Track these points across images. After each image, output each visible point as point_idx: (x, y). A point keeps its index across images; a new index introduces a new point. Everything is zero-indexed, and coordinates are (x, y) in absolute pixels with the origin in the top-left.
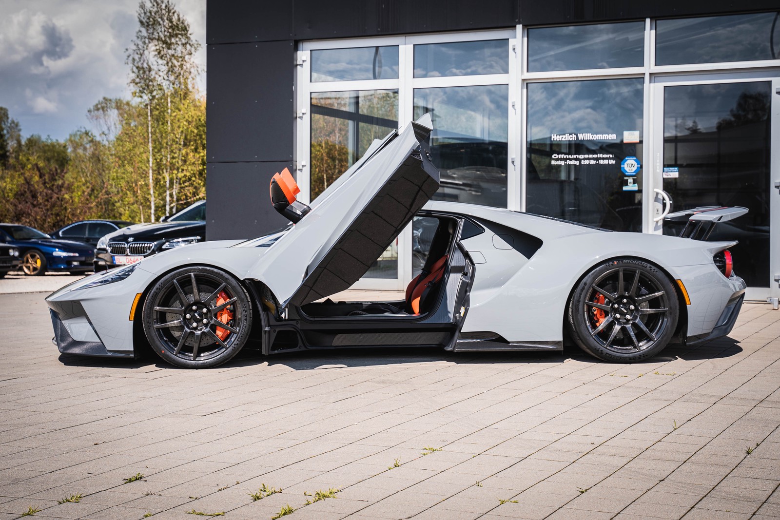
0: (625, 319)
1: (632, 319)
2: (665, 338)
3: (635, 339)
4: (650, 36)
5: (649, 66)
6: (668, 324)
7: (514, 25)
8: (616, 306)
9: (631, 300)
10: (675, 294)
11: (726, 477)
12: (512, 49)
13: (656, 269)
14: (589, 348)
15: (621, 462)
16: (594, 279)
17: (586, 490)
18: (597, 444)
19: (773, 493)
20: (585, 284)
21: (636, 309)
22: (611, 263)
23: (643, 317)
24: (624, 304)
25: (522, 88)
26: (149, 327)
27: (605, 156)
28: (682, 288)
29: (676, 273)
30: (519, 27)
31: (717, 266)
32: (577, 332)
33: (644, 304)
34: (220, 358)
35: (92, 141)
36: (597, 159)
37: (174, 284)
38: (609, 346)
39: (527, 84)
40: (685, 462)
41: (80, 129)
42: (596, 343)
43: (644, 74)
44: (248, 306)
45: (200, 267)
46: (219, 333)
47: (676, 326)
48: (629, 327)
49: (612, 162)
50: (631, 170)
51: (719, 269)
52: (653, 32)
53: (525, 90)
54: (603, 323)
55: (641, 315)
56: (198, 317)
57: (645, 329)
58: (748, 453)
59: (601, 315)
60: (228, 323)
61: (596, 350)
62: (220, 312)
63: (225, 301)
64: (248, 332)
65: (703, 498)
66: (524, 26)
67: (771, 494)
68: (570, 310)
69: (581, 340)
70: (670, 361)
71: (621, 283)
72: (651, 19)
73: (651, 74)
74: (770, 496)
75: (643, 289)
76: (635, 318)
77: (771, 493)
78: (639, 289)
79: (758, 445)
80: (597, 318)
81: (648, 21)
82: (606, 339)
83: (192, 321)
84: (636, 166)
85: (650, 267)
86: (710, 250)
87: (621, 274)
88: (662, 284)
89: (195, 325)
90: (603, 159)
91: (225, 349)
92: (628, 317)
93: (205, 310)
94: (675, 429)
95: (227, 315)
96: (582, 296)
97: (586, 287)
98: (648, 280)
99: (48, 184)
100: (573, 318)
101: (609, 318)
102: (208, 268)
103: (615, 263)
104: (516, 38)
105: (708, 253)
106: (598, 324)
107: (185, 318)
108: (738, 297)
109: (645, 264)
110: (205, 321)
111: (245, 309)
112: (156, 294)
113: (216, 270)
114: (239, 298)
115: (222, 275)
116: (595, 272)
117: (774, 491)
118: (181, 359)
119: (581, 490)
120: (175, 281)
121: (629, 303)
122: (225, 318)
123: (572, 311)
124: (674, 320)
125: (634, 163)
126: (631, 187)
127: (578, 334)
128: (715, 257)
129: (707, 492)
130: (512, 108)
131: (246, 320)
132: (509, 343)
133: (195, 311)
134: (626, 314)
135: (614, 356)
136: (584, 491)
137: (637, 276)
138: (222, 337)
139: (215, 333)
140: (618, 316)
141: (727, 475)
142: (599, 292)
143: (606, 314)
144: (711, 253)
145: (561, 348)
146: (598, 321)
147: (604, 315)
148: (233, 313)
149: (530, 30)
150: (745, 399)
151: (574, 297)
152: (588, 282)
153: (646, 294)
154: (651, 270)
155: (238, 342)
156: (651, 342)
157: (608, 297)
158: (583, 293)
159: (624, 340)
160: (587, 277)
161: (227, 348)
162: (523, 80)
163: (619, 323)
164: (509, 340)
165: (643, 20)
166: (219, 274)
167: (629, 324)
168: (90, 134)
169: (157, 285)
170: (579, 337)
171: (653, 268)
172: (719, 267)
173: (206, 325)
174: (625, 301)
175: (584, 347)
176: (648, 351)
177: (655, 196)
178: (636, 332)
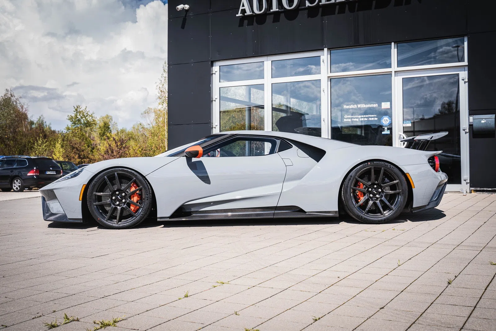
0: (376, 197)
1: (380, 198)
2: (399, 209)
3: (382, 210)
4: (394, 51)
5: (394, 67)
6: (401, 200)
7: (323, 48)
8: (370, 189)
9: (379, 186)
10: (406, 182)
11: (432, 304)
12: (322, 61)
13: (394, 167)
14: (354, 215)
15: (354, 292)
16: (356, 173)
17: (319, 319)
18: (341, 278)
19: (468, 319)
20: (351, 176)
21: (382, 191)
22: (366, 164)
23: (386, 196)
24: (375, 188)
25: (328, 81)
26: (91, 205)
27: (372, 116)
28: (409, 178)
29: (406, 169)
30: (326, 49)
31: (430, 165)
32: (347, 205)
33: (387, 188)
34: (133, 222)
35: (143, 128)
36: (368, 118)
37: (105, 179)
38: (366, 214)
39: (330, 79)
40: (402, 291)
41: (137, 122)
42: (358, 212)
43: (392, 72)
44: (148, 191)
45: (120, 169)
46: (132, 208)
47: (406, 201)
48: (378, 202)
49: (376, 119)
50: (386, 123)
51: (432, 167)
52: (396, 50)
53: (329, 82)
54: (362, 199)
55: (385, 195)
56: (120, 198)
57: (388, 203)
58: (449, 283)
59: (361, 195)
60: (137, 202)
61: (358, 216)
62: (133, 196)
63: (136, 189)
64: (149, 207)
65: (412, 325)
66: (328, 49)
67: (467, 320)
68: (342, 192)
69: (349, 211)
70: (403, 222)
71: (373, 176)
72: (395, 42)
73: (395, 72)
74: (466, 322)
75: (386, 179)
76: (382, 196)
77: (466, 318)
78: (383, 180)
79: (456, 277)
80: (359, 197)
81: (393, 44)
82: (364, 210)
83: (116, 200)
84: (389, 121)
85: (390, 166)
86: (426, 156)
87: (373, 171)
88: (397, 176)
89: (118, 203)
90: (371, 117)
91: (135, 217)
92: (378, 196)
93: (123, 194)
94: (399, 266)
95: (136, 197)
96: (349, 183)
97: (351, 178)
98: (389, 174)
99: (119, 146)
100: (344, 197)
101: (366, 197)
102: (125, 169)
103: (369, 163)
104: (324, 55)
105: (425, 157)
106: (359, 201)
107: (112, 199)
108: (443, 184)
109: (387, 164)
110: (124, 201)
111: (147, 194)
112: (95, 185)
113: (129, 170)
114: (144, 187)
115: (133, 173)
116: (357, 169)
117: (469, 317)
118: (109, 223)
119: (315, 318)
120: (105, 177)
121: (378, 188)
122: (135, 199)
123: (344, 193)
124: (405, 197)
125: (387, 119)
126: (386, 132)
127: (347, 207)
128: (429, 160)
129: (416, 318)
130: (323, 92)
131: (147, 200)
132: (306, 212)
133: (118, 195)
134: (377, 194)
135: (369, 220)
136: (318, 319)
137: (382, 171)
138: (134, 210)
139: (130, 208)
140: (371, 195)
141: (433, 303)
142: (359, 181)
143: (364, 195)
144: (427, 157)
145: (337, 215)
146: (359, 199)
147: (363, 195)
148: (140, 196)
149: (332, 51)
150: (448, 245)
151: (345, 184)
152: (352, 175)
153: (388, 182)
154: (390, 167)
155: (143, 213)
156: (392, 211)
157: (366, 184)
158: (350, 182)
159: (375, 210)
160: (352, 172)
161: (137, 217)
162: (329, 77)
163: (372, 200)
164: (306, 211)
165: (390, 43)
166: (131, 172)
167: (378, 200)
168: (142, 124)
169: (95, 180)
170: (348, 209)
171: (392, 166)
172: (431, 166)
173: (125, 203)
174: (375, 186)
175: (351, 214)
176: (390, 216)
177: (399, 136)
178: (383, 205)
